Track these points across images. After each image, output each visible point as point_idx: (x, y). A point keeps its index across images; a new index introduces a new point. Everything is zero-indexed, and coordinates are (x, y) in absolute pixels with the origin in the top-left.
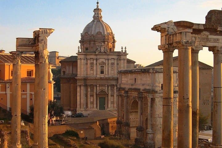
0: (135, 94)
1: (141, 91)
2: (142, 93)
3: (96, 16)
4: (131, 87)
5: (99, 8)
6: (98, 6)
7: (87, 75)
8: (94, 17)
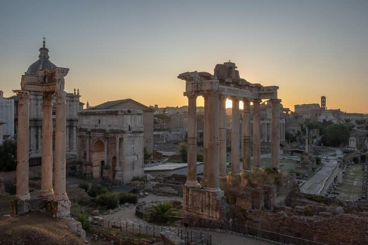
0: (99, 135)
1: (107, 131)
2: (108, 133)
3: (43, 55)
4: (94, 128)
5: (46, 47)
6: (44, 45)
7: (38, 115)
8: (40, 56)
